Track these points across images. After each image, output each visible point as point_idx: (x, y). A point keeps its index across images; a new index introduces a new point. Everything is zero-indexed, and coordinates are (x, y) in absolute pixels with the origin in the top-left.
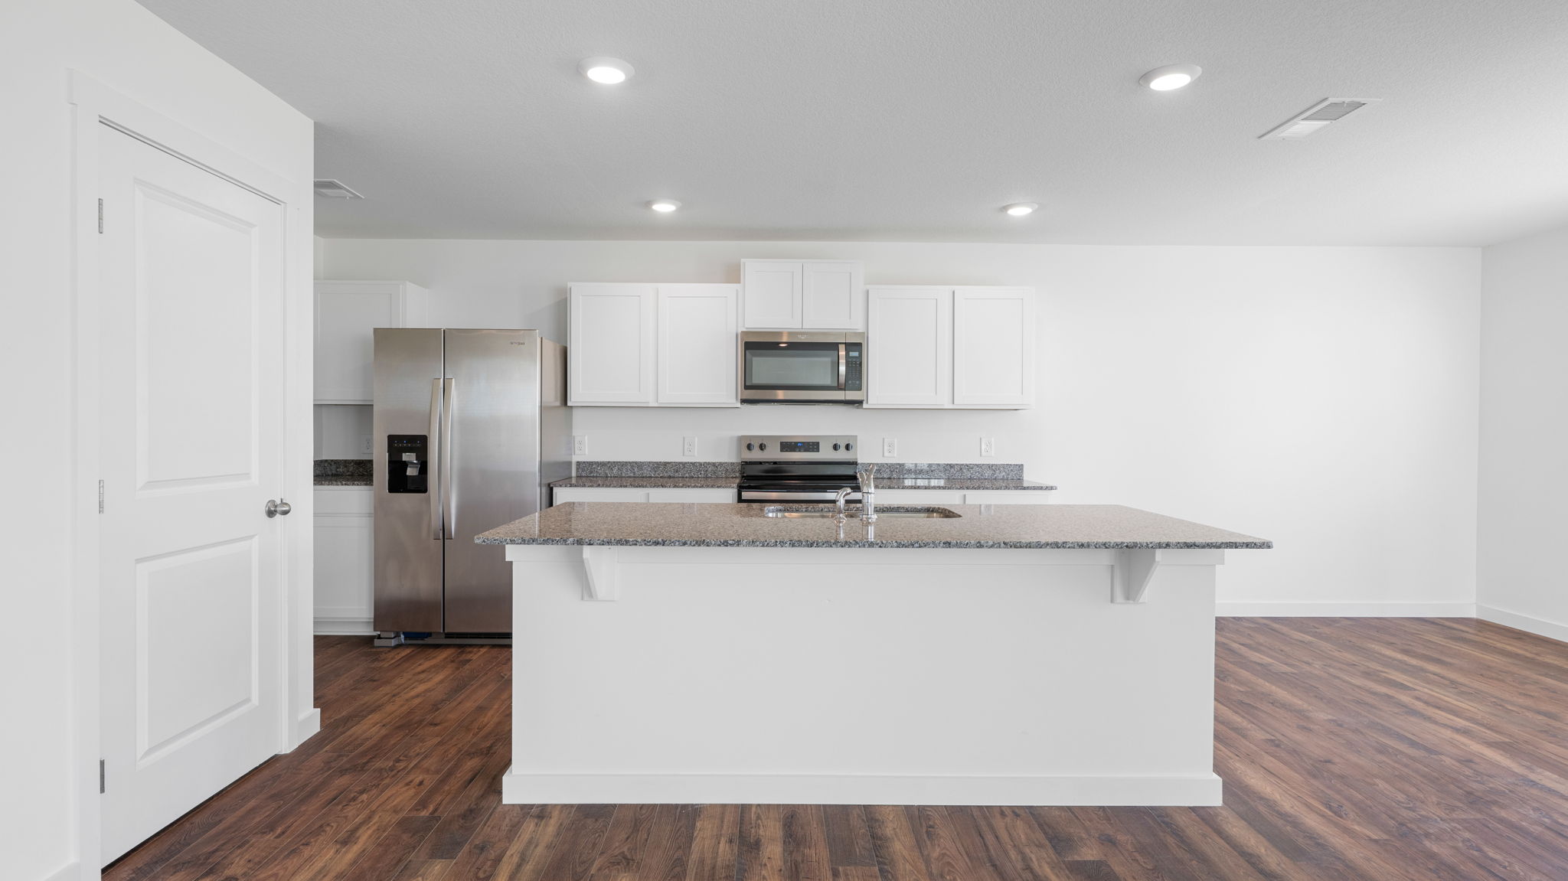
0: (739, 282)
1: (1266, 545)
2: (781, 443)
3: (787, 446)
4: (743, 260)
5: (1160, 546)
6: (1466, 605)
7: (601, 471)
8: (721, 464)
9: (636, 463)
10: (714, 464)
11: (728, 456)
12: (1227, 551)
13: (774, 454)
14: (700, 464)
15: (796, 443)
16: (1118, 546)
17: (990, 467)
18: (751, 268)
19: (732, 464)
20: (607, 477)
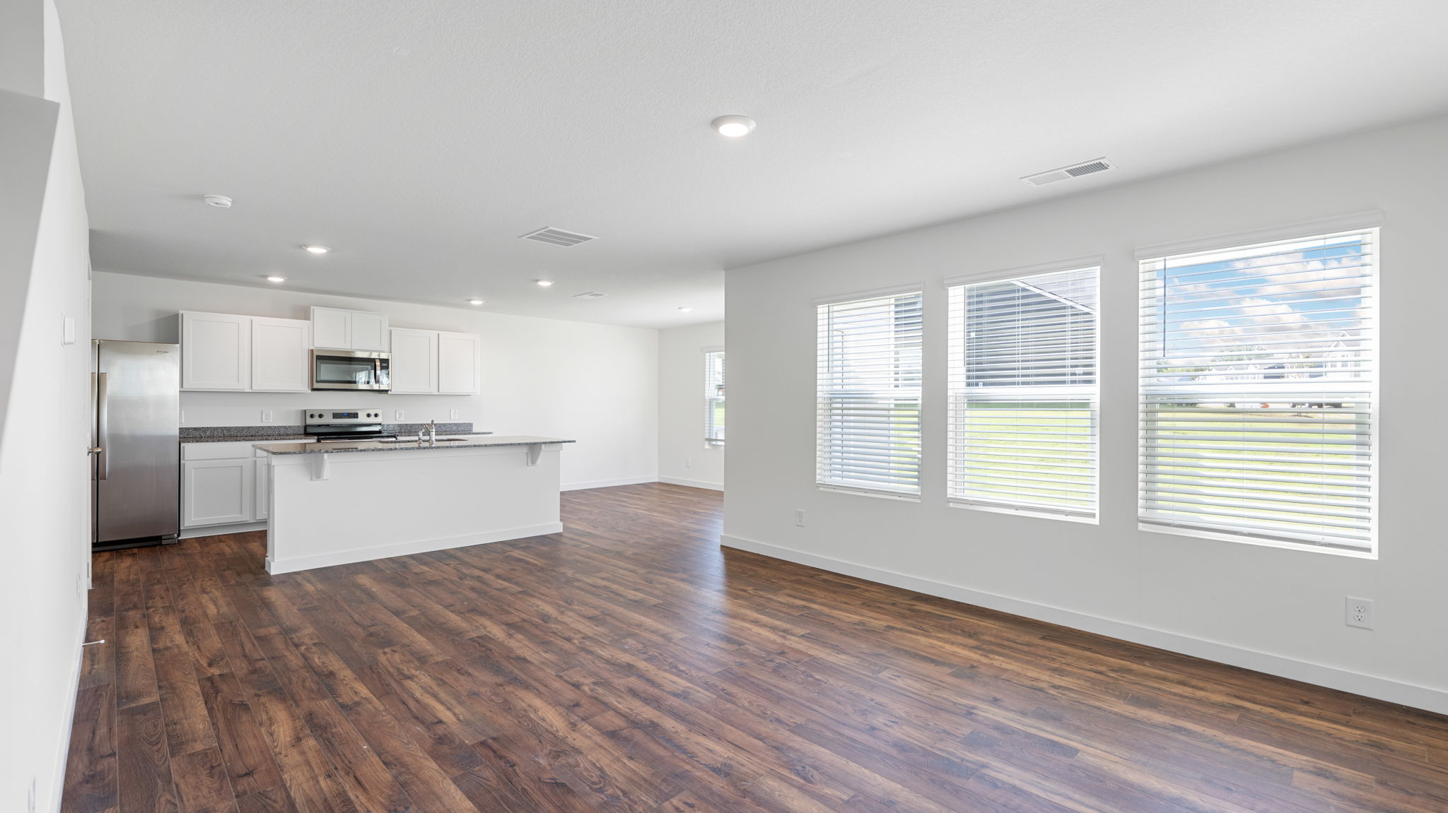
0: (309, 319)
1: (574, 441)
2: (333, 414)
3: (336, 416)
4: (312, 307)
5: (543, 443)
6: (652, 476)
7: (197, 434)
8: (290, 427)
9: (225, 428)
10: (285, 427)
11: (294, 422)
12: (564, 444)
13: (328, 420)
14: (275, 427)
15: (343, 414)
16: (531, 444)
17: (456, 424)
18: (318, 312)
19: (298, 427)
20: (201, 437)
